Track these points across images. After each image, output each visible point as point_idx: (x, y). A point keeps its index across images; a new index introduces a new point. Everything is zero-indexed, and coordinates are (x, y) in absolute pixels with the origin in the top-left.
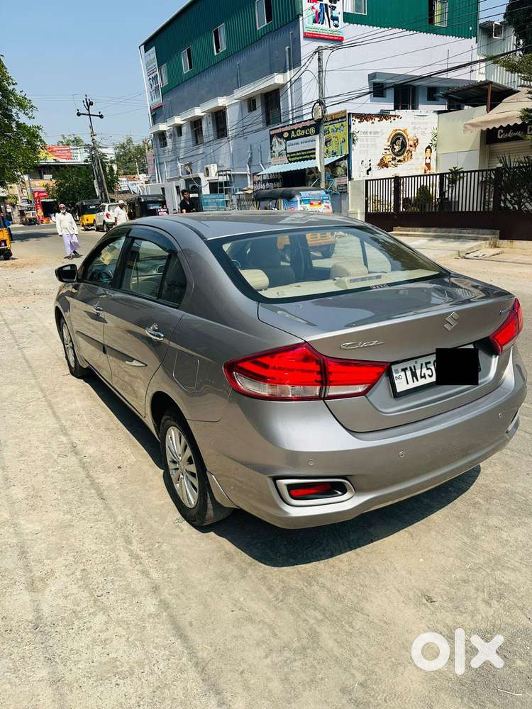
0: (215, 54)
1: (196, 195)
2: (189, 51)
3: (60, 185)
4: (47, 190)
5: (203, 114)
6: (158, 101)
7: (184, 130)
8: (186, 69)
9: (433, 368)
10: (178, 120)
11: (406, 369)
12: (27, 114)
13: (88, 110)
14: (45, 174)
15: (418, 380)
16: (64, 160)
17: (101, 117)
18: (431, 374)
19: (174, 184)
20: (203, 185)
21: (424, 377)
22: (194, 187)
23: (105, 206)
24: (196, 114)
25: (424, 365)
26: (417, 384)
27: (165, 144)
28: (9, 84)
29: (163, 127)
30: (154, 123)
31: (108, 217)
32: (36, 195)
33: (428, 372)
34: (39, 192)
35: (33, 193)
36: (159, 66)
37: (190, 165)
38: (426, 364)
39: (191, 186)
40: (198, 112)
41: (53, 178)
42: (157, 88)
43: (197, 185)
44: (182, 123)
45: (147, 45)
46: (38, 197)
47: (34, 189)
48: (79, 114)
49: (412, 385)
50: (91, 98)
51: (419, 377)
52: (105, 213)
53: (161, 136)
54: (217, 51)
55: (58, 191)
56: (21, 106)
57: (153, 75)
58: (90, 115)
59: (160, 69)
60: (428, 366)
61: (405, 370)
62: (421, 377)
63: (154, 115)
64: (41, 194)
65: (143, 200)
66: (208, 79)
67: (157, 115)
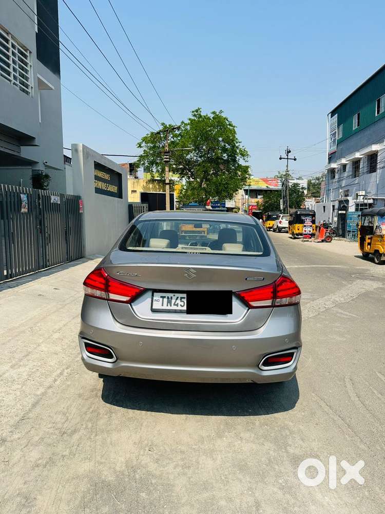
0: (376, 115)
1: (344, 212)
2: (359, 115)
3: (266, 202)
4: (258, 205)
5: (361, 156)
6: (334, 148)
7: (348, 167)
8: (355, 127)
9: (186, 302)
10: (344, 161)
11: (165, 297)
12: (245, 159)
13: (287, 156)
14: (259, 195)
15: (171, 306)
16: (273, 187)
17: (295, 160)
18: (183, 305)
19: (332, 204)
20: (350, 205)
21: (177, 305)
22: (344, 206)
23: (280, 216)
24: (356, 157)
25: (179, 299)
26: (169, 308)
27: (334, 177)
28: (237, 142)
29: (334, 165)
30: (329, 163)
31: (280, 223)
32: (250, 207)
33: (182, 304)
34: (253, 206)
35: (249, 206)
36: (339, 125)
37: (348, 191)
38: (181, 298)
39: (342, 205)
40: (358, 155)
41: (263, 197)
42: (335, 140)
43: (346, 205)
44: (347, 162)
45: (333, 113)
46: (251, 209)
47: (250, 204)
48: (280, 159)
49: (165, 307)
50: (290, 148)
51: (172, 304)
52: (279, 220)
53: (332, 172)
54: (378, 113)
55: (264, 205)
56: (243, 155)
57: (333, 132)
58: (288, 159)
59: (338, 128)
60: (183, 300)
61: (163, 297)
62: (175, 305)
63: (330, 158)
64: (254, 207)
65: (299, 213)
66: (368, 132)
67: (332, 157)
